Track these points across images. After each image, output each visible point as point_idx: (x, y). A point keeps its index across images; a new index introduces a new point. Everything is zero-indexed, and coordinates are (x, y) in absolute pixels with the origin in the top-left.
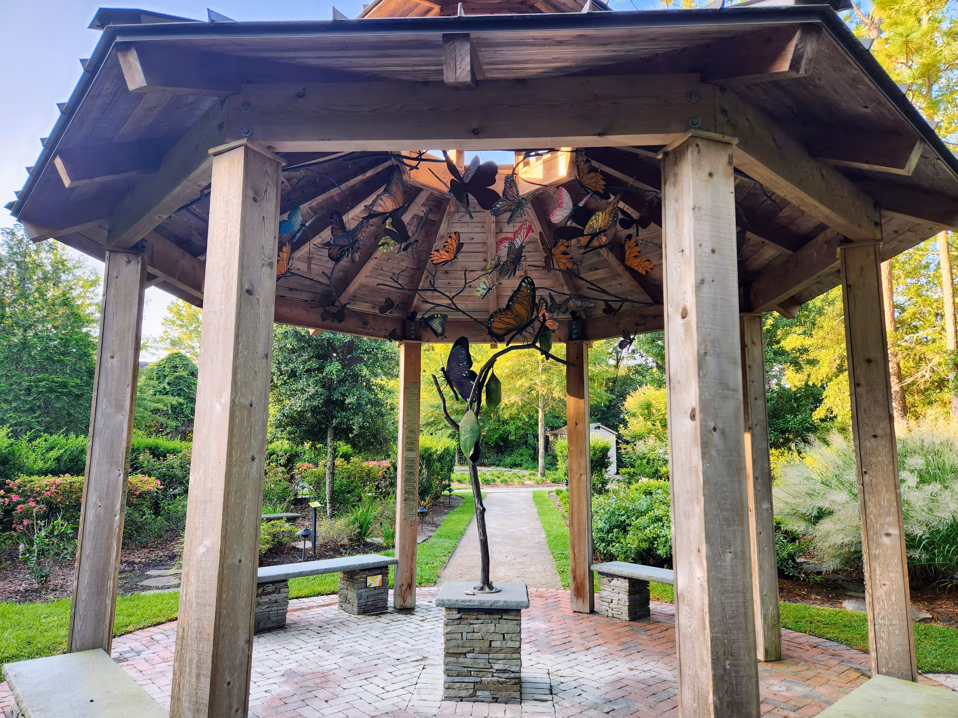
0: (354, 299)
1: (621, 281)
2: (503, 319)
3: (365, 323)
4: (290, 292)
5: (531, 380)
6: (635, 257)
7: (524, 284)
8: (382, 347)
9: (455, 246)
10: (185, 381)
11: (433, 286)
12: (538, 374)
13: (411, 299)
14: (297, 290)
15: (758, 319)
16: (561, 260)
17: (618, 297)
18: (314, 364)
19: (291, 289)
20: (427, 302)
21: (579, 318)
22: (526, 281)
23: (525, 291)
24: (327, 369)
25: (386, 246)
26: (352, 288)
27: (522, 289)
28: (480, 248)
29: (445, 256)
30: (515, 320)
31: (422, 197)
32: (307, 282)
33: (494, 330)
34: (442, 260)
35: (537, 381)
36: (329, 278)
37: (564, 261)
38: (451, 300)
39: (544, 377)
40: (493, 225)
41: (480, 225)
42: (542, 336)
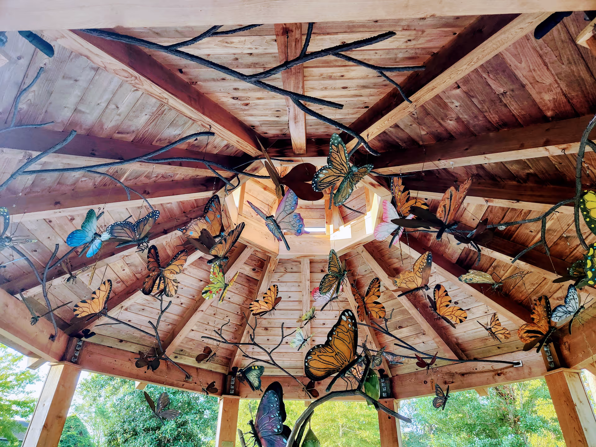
0: (181, 353)
1: (424, 339)
2: (322, 357)
3: (188, 377)
4: (120, 344)
5: (334, 442)
6: (447, 306)
7: (343, 317)
8: (213, 407)
9: (273, 298)
10: (74, 439)
11: (252, 340)
12: (339, 438)
13: (232, 354)
14: (127, 341)
15: (577, 376)
16: (374, 309)
17: (425, 354)
18: (153, 423)
19: (121, 341)
20: (247, 356)
21: (387, 376)
22: (346, 314)
23: (346, 325)
24: (163, 428)
25: (208, 293)
26: (178, 341)
27: (342, 323)
28: (296, 306)
29: (265, 307)
30: (337, 360)
31: (246, 255)
32: (138, 334)
33: (312, 370)
34: (261, 311)
35: (339, 444)
36: (155, 328)
37: (377, 310)
38: (269, 354)
39: (344, 440)
40: (308, 283)
41: (297, 284)
42: (368, 380)
